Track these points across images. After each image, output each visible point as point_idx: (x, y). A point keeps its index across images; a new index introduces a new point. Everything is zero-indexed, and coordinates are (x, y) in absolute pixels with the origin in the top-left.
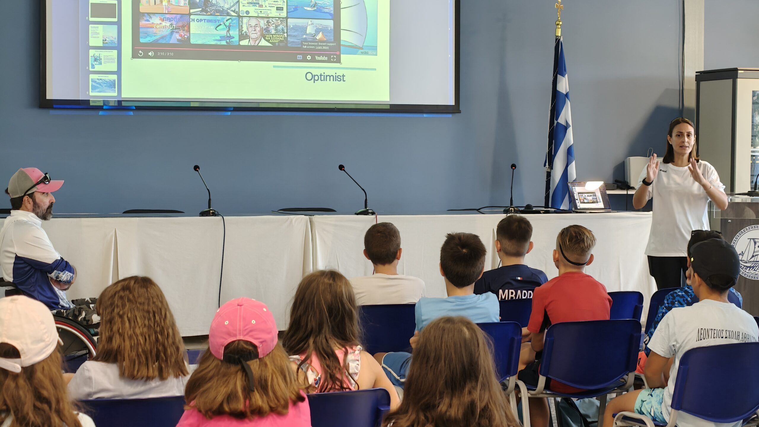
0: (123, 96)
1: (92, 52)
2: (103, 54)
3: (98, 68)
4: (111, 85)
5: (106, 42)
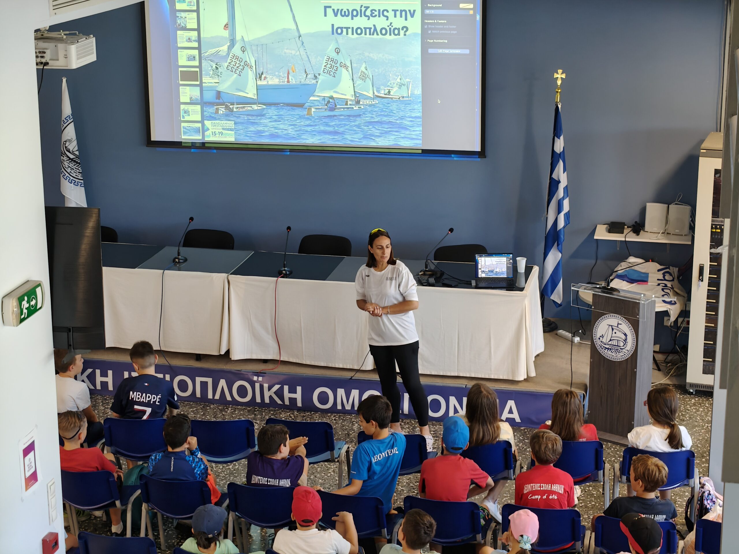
0: (206, 139)
1: (182, 107)
2: (190, 108)
3: (187, 118)
4: (197, 131)
5: (192, 99)
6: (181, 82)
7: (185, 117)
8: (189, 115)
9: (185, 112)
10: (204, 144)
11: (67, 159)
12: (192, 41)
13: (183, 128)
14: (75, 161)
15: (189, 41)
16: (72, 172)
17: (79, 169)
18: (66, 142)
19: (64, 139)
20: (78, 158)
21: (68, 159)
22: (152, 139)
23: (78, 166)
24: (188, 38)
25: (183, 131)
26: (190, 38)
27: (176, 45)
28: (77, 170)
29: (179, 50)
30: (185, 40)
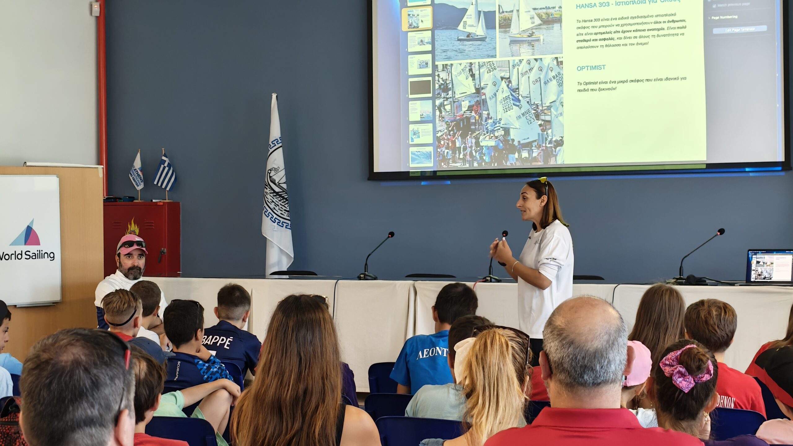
1: (411, 127)
2: (421, 128)
3: (417, 141)
5: (423, 116)
6: (411, 96)
7: (414, 139)
8: (419, 137)
9: (414, 134)
10: (435, 172)
11: (270, 192)
12: (425, 44)
13: (412, 154)
14: (280, 196)
15: (421, 43)
16: (277, 208)
17: (286, 206)
18: (270, 170)
19: (269, 167)
20: (285, 193)
22: (375, 171)
24: (420, 40)
26: (423, 40)
27: (406, 50)
28: (283, 207)
29: (409, 56)
30: (417, 43)
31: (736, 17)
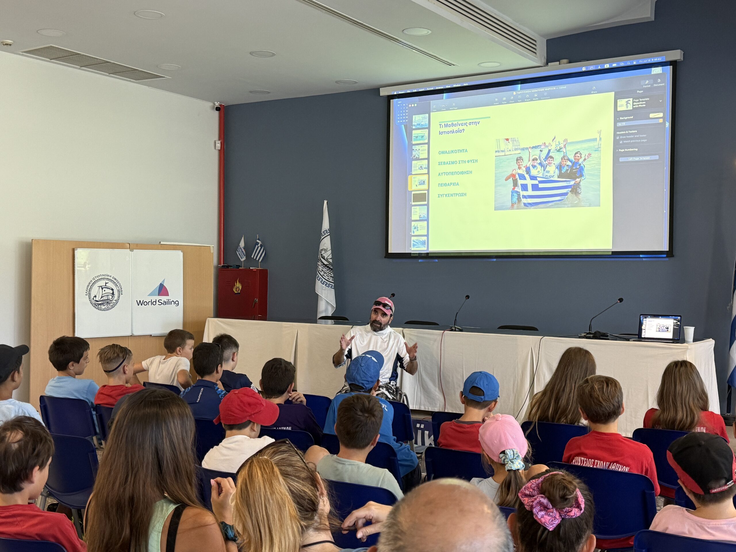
0: (430, 250)
1: (413, 223)
2: (419, 224)
4: (423, 243)
5: (421, 217)
6: (413, 203)
7: (415, 232)
8: (418, 230)
9: (415, 228)
10: (428, 254)
11: (321, 264)
12: (423, 169)
13: (413, 241)
15: (421, 168)
16: (325, 275)
17: (331, 273)
18: (321, 250)
19: (321, 248)
20: (331, 265)
21: (323, 264)
22: (389, 252)
23: (331, 271)
24: (420, 167)
25: (413, 244)
26: (422, 166)
27: (411, 172)
28: (330, 274)
29: (413, 176)
30: (418, 168)
31: (637, 150)
